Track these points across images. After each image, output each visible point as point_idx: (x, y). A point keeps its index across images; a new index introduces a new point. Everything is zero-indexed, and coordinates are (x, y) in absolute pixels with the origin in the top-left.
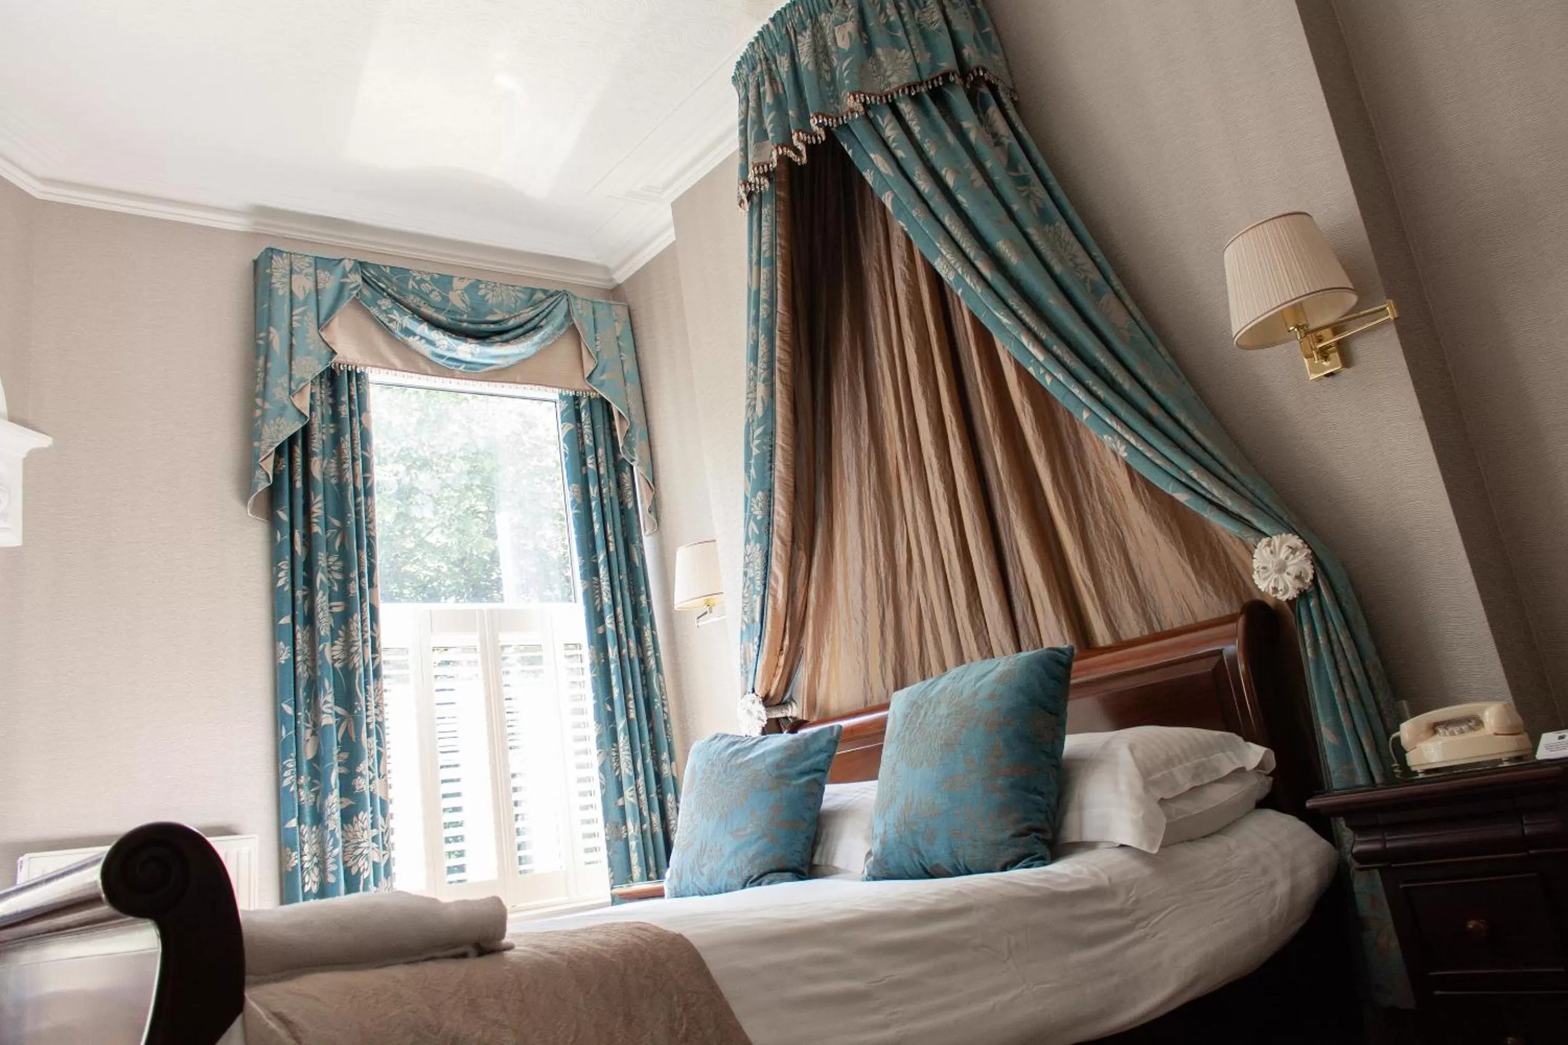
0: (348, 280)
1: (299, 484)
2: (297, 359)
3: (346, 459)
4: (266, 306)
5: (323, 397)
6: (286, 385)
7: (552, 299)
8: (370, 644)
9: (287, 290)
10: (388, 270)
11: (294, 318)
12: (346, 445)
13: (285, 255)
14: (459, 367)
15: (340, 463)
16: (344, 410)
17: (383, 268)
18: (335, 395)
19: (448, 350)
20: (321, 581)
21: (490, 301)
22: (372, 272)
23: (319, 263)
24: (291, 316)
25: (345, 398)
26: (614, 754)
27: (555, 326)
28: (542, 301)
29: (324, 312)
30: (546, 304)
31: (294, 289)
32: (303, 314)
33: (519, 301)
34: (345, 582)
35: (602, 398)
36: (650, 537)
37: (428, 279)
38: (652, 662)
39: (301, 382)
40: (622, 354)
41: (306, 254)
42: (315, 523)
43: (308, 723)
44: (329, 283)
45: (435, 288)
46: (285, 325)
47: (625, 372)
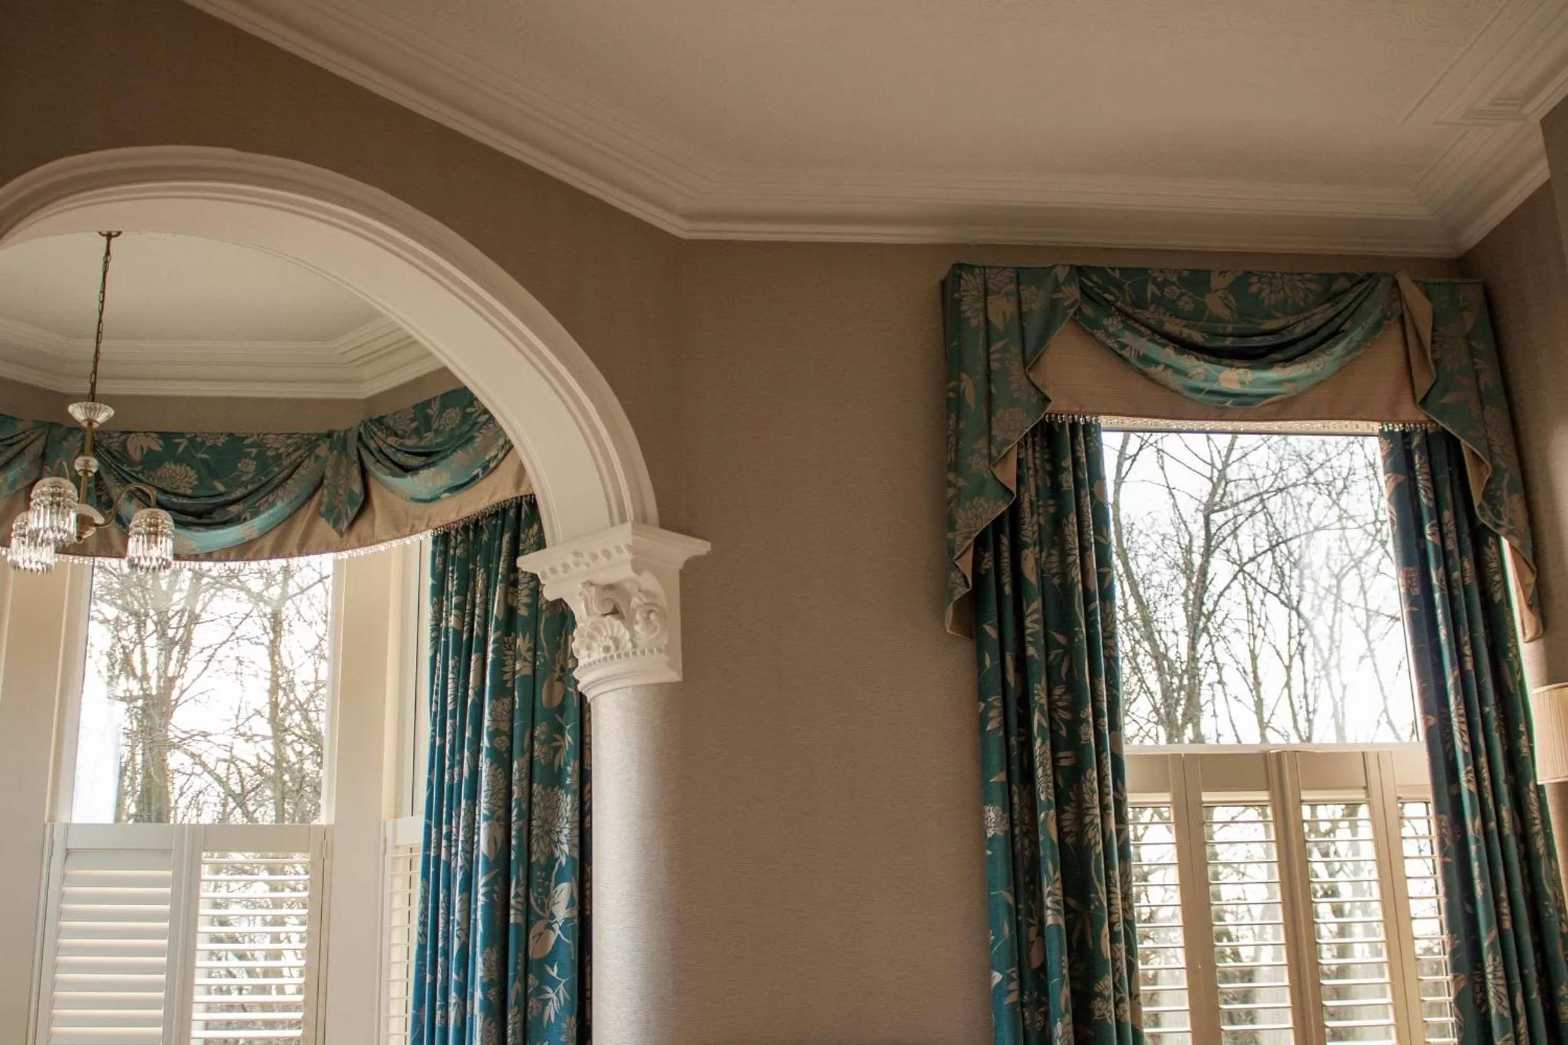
0: (1061, 295)
1: (1008, 590)
2: (999, 413)
3: (1071, 549)
4: (955, 344)
5: (1038, 462)
6: (985, 451)
7: (1362, 287)
8: (1112, 812)
9: (981, 318)
10: (1117, 274)
11: (993, 357)
12: (1072, 528)
13: (977, 271)
14: (1225, 402)
15: (1064, 554)
16: (1067, 481)
17: (1109, 271)
18: (1054, 459)
19: (1206, 380)
20: (1040, 724)
21: (1266, 302)
22: (1095, 278)
23: (1020, 276)
24: (988, 354)
25: (1068, 462)
26: (1478, 980)
27: (1366, 327)
28: (1345, 292)
29: (1030, 345)
30: (1351, 296)
31: (991, 317)
32: (1005, 349)
33: (1311, 297)
34: (1075, 724)
35: (1445, 432)
36: (1531, 645)
37: (1174, 279)
38: (1540, 843)
39: (1003, 447)
40: (1476, 360)
41: (1005, 265)
42: (1029, 642)
43: (1032, 917)
44: (1036, 300)
45: (1184, 291)
46: (980, 368)
47: (1482, 388)
